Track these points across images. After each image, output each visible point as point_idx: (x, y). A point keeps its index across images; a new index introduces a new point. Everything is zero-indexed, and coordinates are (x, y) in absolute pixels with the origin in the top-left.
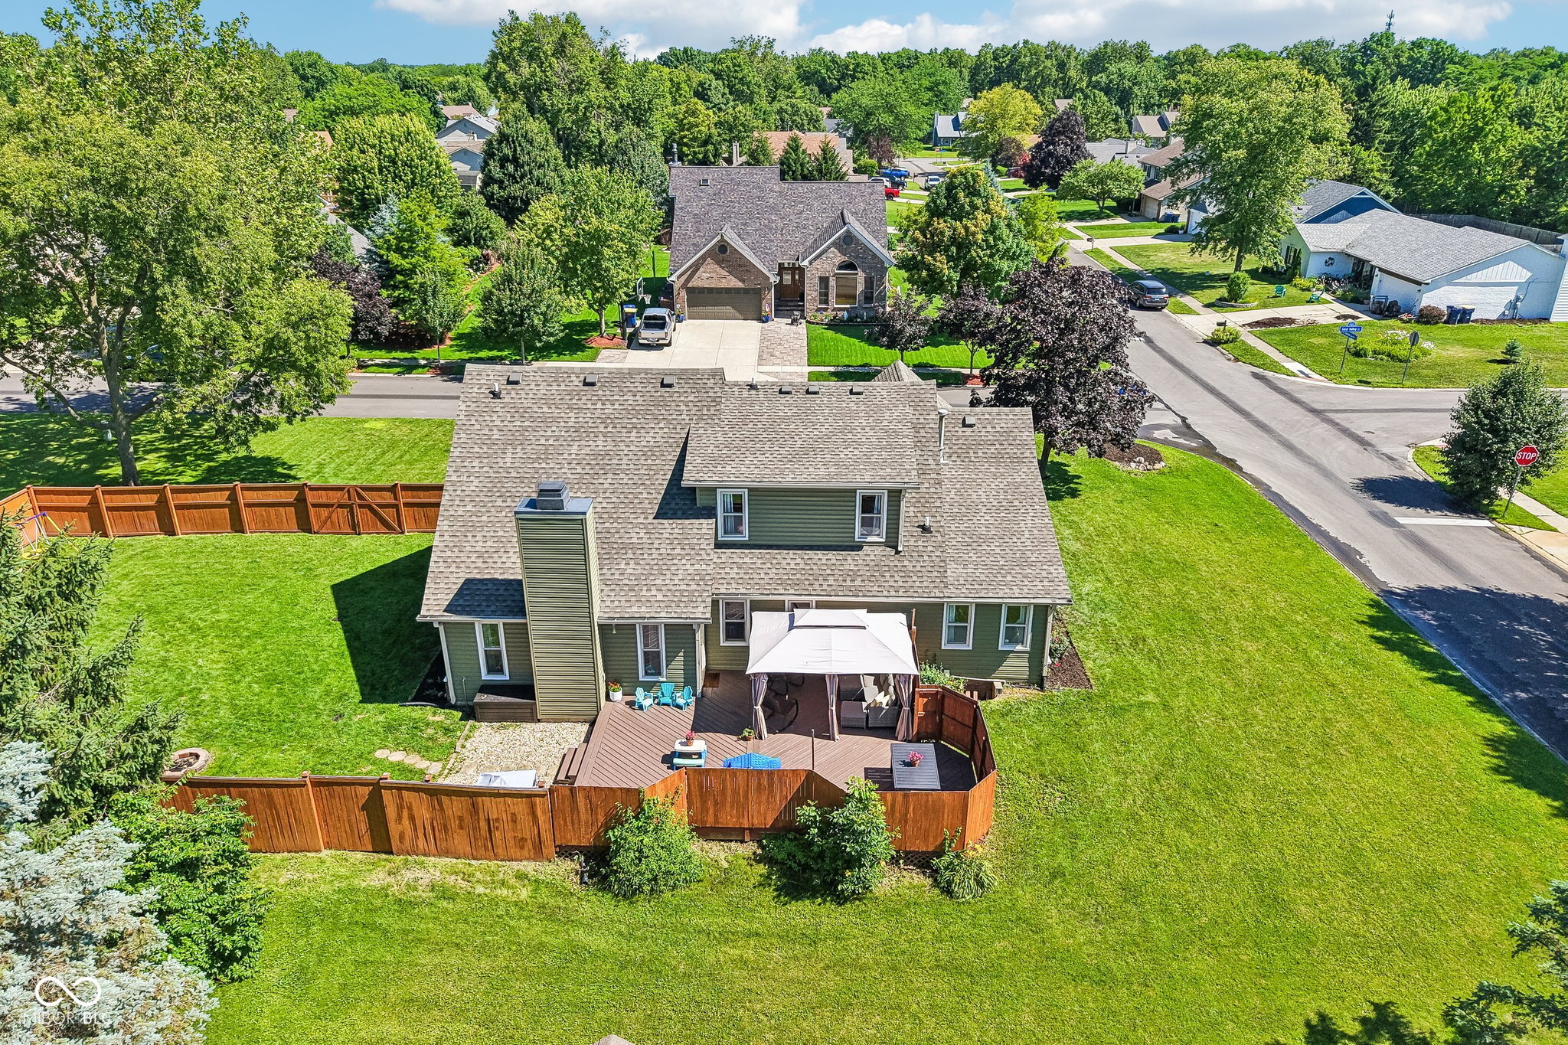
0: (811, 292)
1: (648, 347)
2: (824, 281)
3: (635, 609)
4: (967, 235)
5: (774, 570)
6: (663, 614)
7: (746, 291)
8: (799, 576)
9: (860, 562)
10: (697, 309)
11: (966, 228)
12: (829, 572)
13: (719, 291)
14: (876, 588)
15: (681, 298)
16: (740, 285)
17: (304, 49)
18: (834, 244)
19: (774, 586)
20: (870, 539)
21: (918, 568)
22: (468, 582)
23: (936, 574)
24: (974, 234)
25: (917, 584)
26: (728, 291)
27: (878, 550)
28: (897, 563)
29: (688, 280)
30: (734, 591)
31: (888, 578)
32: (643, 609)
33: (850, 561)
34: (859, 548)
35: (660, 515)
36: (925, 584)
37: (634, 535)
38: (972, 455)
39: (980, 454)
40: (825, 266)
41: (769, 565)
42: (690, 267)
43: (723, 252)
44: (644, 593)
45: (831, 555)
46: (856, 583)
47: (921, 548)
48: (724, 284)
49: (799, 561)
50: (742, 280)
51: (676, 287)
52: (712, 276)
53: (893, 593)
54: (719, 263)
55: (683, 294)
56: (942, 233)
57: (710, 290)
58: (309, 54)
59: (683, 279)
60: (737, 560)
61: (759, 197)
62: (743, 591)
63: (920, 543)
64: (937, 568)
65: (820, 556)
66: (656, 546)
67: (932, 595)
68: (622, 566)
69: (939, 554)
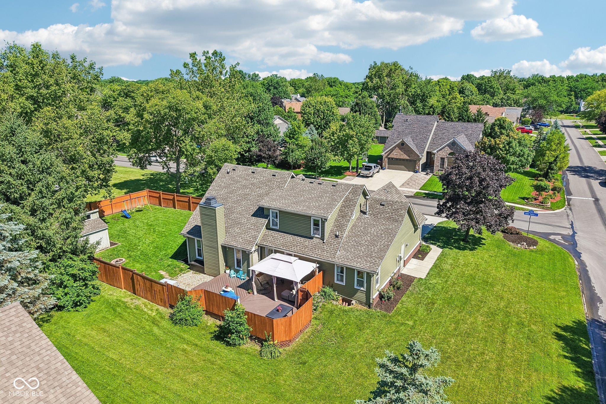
0: (437, 163)
1: (363, 177)
2: (443, 159)
3: (232, 243)
4: (495, 145)
5: (282, 240)
6: (239, 246)
7: (410, 160)
8: (289, 244)
9: (310, 243)
10: (391, 166)
11: (496, 142)
12: (299, 244)
13: (400, 159)
14: (311, 253)
15: (385, 162)
16: (408, 158)
17: (333, 77)
18: (448, 145)
19: (280, 246)
20: (316, 236)
21: (328, 249)
22: (196, 225)
23: (333, 252)
24: (498, 144)
25: (325, 255)
26: (403, 160)
27: (318, 240)
28: (322, 246)
29: (388, 155)
30: (268, 245)
31: (316, 251)
32: (235, 243)
33: (307, 242)
34: (312, 238)
35: (254, 215)
36: (328, 255)
37: (243, 220)
38: (379, 216)
39: (382, 216)
40: (443, 153)
41: (282, 238)
42: (390, 150)
43: (403, 146)
44: (237, 238)
45: (302, 239)
46: (306, 250)
47: (332, 243)
48: (402, 157)
49: (291, 239)
50: (409, 156)
51: (384, 157)
52: (398, 154)
53: (316, 256)
54: (400, 149)
55: (386, 160)
56: (485, 143)
57: (397, 159)
58: (334, 78)
59: (387, 154)
60: (273, 235)
61: (425, 126)
62: (270, 245)
63: (333, 241)
64: (334, 251)
65: (299, 239)
66: (247, 225)
67: (328, 259)
68: (235, 229)
69: (337, 246)
